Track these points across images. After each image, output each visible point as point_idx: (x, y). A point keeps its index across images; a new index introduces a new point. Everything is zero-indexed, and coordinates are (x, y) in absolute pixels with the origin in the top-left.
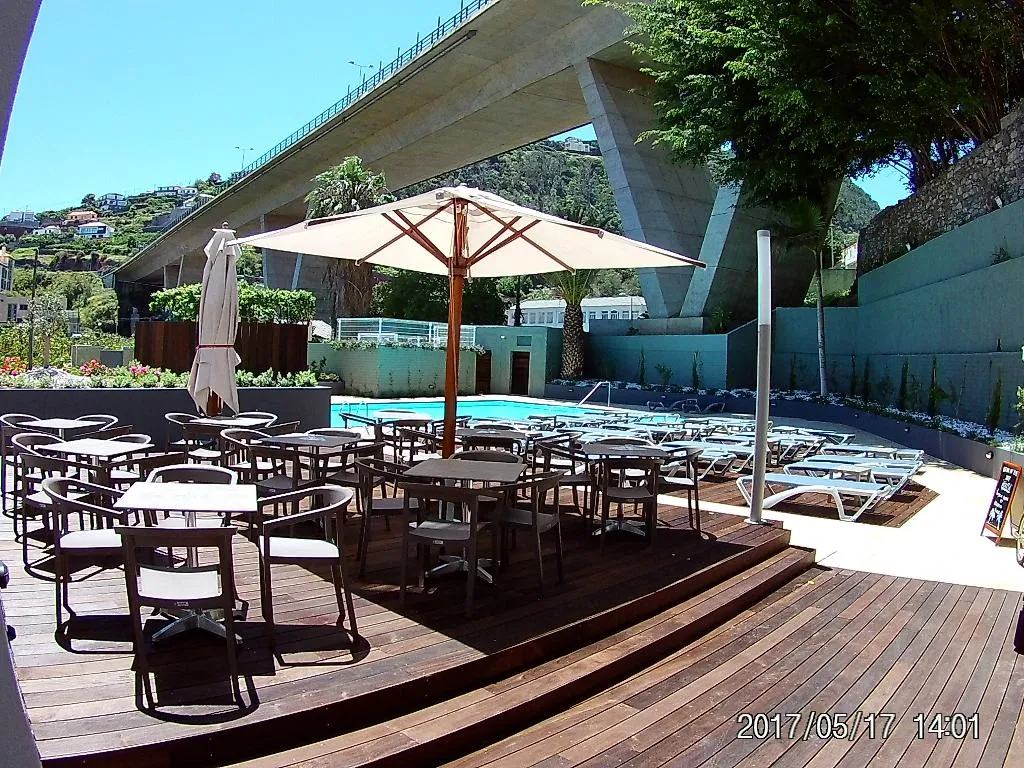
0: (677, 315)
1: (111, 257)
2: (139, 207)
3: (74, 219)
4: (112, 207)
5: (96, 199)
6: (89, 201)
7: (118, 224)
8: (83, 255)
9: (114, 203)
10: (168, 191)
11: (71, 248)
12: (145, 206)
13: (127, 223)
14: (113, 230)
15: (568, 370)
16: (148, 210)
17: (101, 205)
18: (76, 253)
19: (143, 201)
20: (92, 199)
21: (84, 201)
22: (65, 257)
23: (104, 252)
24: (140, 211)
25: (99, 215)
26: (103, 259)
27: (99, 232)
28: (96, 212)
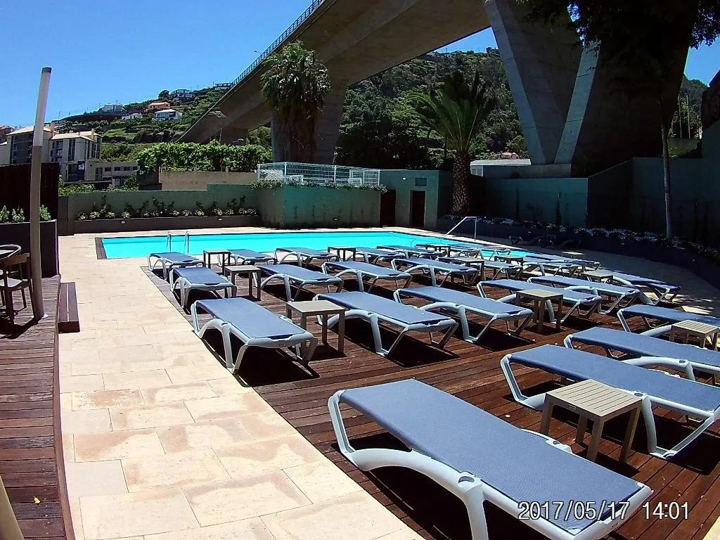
0: (552, 163)
1: (178, 133)
2: (201, 98)
3: (153, 108)
4: (181, 99)
5: (170, 94)
6: (164, 95)
7: (185, 110)
8: (158, 132)
9: (183, 96)
10: (223, 86)
11: (150, 127)
12: (206, 98)
13: (192, 109)
14: (181, 114)
15: (457, 208)
16: (208, 100)
17: (173, 98)
18: (152, 131)
19: (205, 93)
20: (167, 93)
21: (160, 95)
22: (144, 134)
23: (174, 129)
24: (203, 101)
25: (172, 104)
26: (172, 134)
27: (170, 116)
28: (169, 102)
